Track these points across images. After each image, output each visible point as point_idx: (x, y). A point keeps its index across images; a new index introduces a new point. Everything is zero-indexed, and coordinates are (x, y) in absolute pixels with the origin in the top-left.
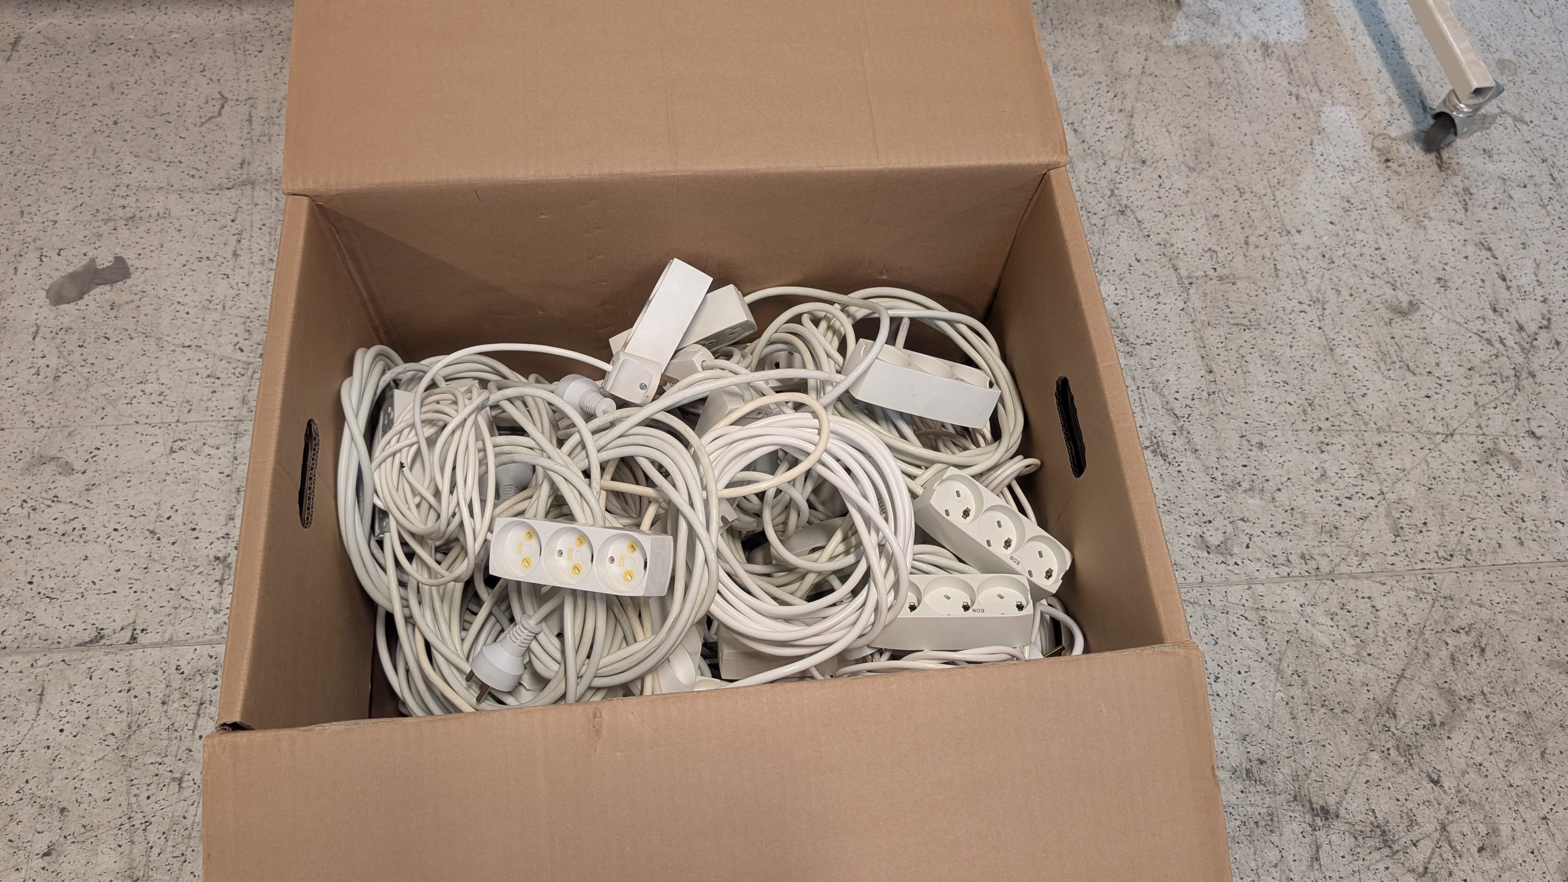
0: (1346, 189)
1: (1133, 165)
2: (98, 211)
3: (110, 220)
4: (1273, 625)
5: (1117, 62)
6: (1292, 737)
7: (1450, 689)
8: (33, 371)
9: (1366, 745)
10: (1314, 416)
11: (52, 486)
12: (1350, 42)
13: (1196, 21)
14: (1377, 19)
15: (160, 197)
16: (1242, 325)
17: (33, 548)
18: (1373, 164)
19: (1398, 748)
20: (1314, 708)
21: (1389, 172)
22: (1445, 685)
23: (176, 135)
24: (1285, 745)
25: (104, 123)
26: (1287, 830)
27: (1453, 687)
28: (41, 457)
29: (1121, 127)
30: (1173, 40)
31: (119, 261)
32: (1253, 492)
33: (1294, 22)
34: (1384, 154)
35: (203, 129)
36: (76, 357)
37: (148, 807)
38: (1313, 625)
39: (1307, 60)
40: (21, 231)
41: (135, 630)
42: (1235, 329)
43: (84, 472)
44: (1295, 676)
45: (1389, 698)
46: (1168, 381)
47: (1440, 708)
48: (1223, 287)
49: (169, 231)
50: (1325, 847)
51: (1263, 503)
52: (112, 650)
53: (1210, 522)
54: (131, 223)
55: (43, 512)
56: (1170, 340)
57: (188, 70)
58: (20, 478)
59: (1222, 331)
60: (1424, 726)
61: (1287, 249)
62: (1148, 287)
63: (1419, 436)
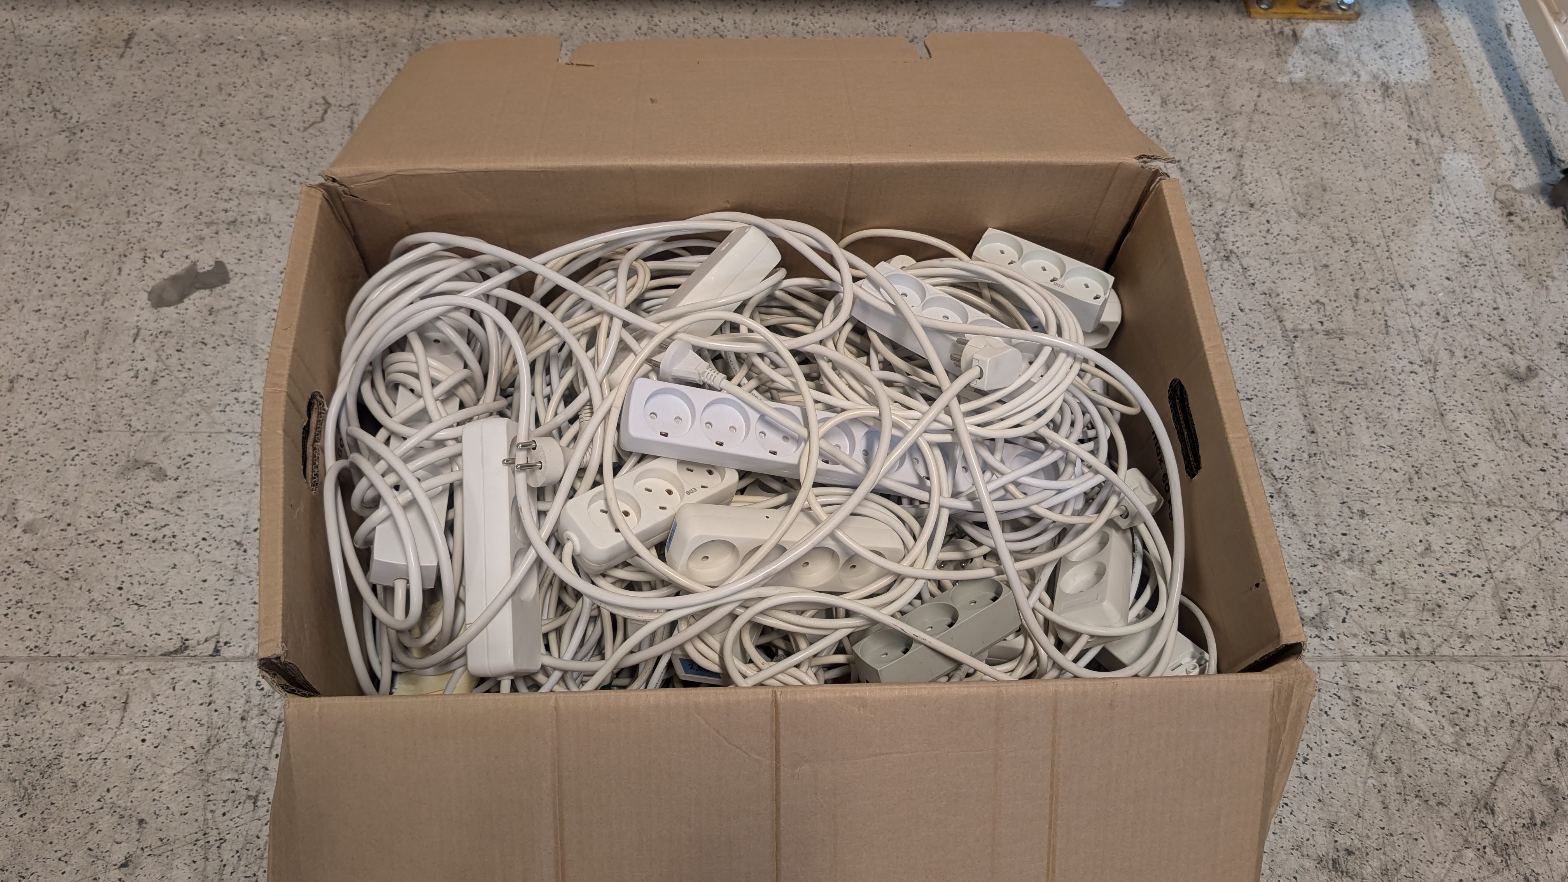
0: (1466, 244)
1: (1240, 209)
2: (201, 213)
3: (212, 223)
4: (1368, 707)
5: (1229, 98)
6: (1383, 828)
8: (132, 373)
9: (1461, 841)
10: (1420, 484)
11: (145, 491)
12: (1476, 86)
13: (1313, 56)
14: (1505, 61)
15: (261, 202)
16: (1348, 383)
17: (124, 554)
18: (1494, 217)
19: (1494, 846)
21: (1511, 226)
22: (1548, 782)
23: (280, 139)
25: (211, 124)
28: (136, 461)
29: (1230, 167)
30: (1288, 77)
31: (220, 265)
32: (1352, 562)
33: (1417, 62)
34: (1507, 207)
35: (306, 134)
36: (173, 361)
37: (224, 824)
39: (1429, 103)
40: (127, 230)
41: (218, 642)
42: (1340, 387)
43: (176, 479)
46: (1267, 439)
48: (1330, 343)
49: (269, 236)
51: (1362, 575)
52: (195, 662)
53: (1305, 592)
54: (232, 227)
55: (135, 517)
56: (1271, 396)
57: (294, 73)
58: (115, 481)
59: (1326, 389)
60: (1524, 825)
61: (1399, 304)
62: (1251, 339)
63: (1532, 512)
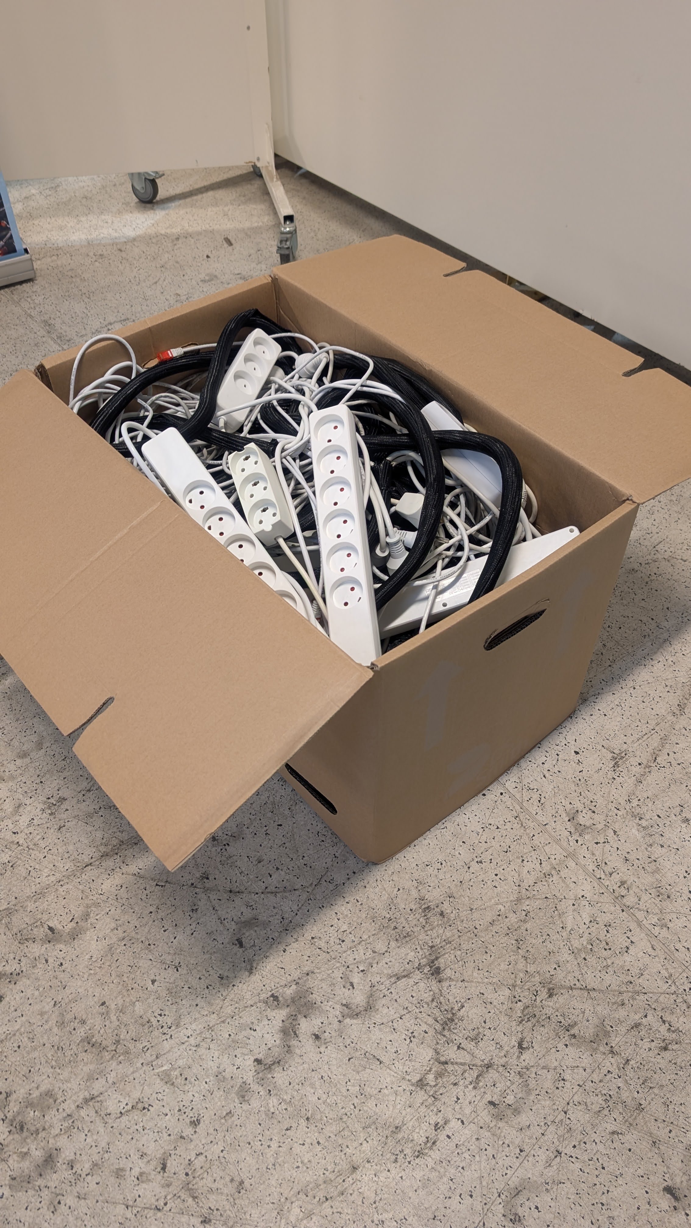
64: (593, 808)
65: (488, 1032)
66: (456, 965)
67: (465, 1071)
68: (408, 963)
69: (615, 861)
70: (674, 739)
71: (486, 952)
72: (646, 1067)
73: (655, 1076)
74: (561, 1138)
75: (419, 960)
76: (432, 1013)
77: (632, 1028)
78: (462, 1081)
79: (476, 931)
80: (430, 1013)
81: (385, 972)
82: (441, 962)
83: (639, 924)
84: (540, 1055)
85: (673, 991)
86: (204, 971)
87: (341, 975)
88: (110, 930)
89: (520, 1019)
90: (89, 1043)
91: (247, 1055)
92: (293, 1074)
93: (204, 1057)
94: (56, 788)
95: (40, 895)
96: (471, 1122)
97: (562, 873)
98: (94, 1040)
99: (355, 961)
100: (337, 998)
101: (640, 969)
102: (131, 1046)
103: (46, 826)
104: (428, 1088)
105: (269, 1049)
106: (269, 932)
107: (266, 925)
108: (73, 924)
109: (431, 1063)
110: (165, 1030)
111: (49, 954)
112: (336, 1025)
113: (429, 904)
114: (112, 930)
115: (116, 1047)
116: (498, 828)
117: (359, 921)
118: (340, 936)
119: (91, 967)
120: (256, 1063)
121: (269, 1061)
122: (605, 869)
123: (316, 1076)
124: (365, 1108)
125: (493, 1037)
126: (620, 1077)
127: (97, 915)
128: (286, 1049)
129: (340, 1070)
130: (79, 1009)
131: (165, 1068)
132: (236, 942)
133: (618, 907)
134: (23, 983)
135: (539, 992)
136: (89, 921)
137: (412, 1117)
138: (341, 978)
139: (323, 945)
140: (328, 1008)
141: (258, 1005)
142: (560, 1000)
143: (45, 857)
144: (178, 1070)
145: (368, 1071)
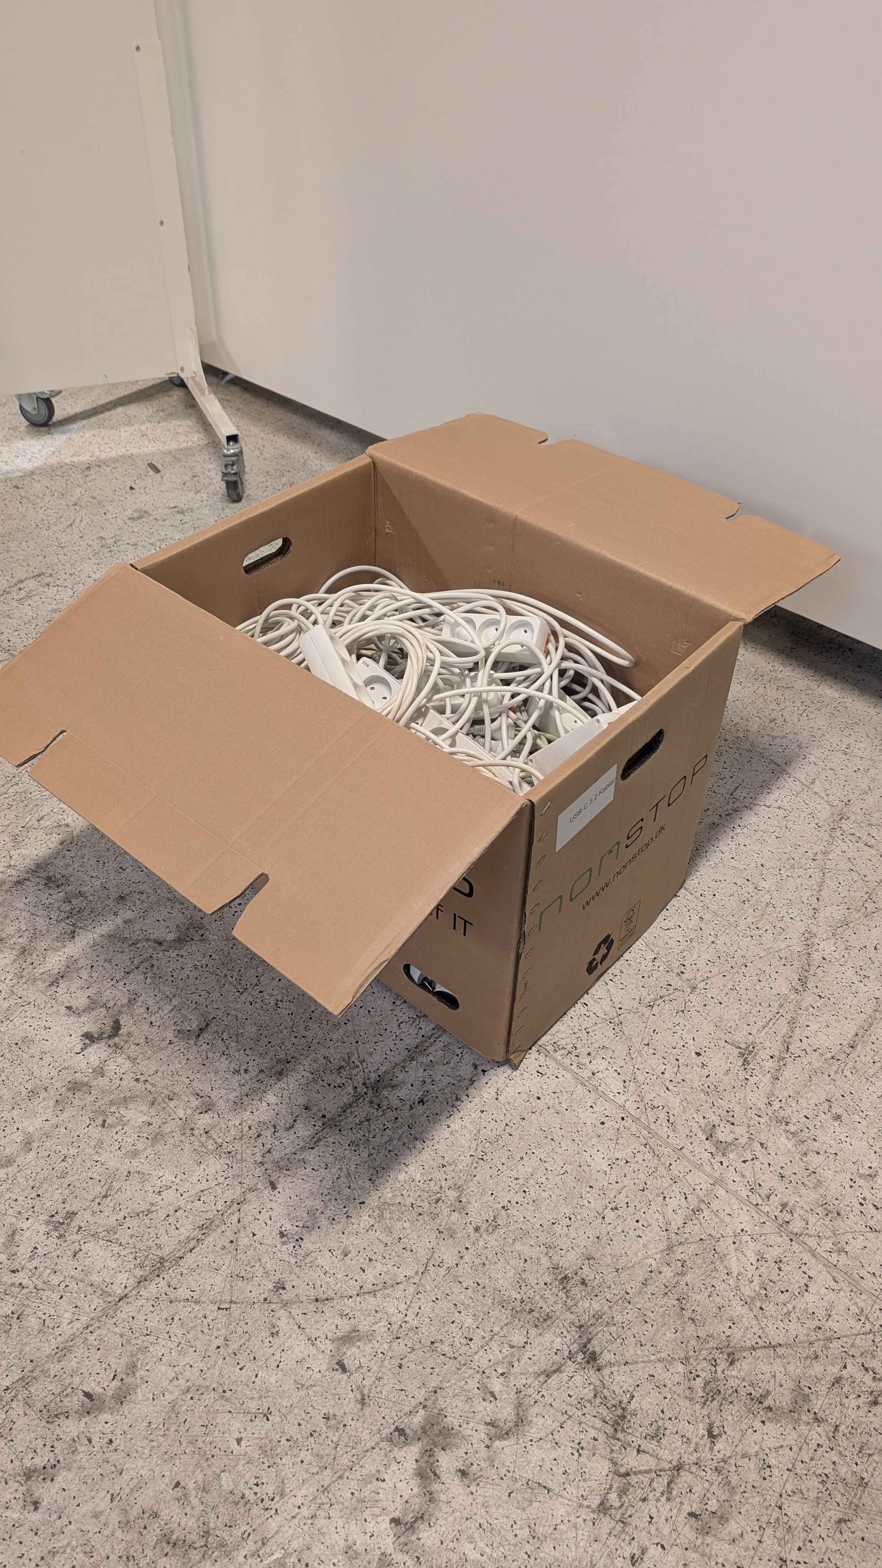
7: (808, 1395)
20: (669, 1294)
24: (615, 1292)
26: (548, 1337)
27: (812, 1397)
38: (736, 1250)
44: (679, 1264)
45: (743, 1349)
47: (782, 1398)
50: (564, 1376)
64: (731, 1119)
65: (668, 1424)
66: (614, 1345)
67: (652, 1481)
68: (556, 1354)
69: (770, 1181)
70: (802, 1021)
71: (646, 1322)
72: (859, 1431)
73: (871, 1439)
74: (782, 1542)
75: (568, 1347)
76: (598, 1412)
77: (833, 1385)
78: (652, 1494)
79: (627, 1297)
80: (595, 1414)
81: (531, 1370)
82: (595, 1346)
83: (813, 1253)
84: (736, 1441)
85: (868, 1330)
86: (303, 1414)
87: (478, 1385)
88: (167, 1382)
89: (703, 1400)
90: (169, 1543)
91: (380, 1515)
92: (443, 1529)
93: (324, 1530)
94: (60, 1200)
95: (63, 1351)
96: (673, 1544)
97: (712, 1205)
98: (174, 1537)
99: (491, 1364)
100: (478, 1417)
101: (826, 1310)
102: (225, 1535)
103: (55, 1254)
104: (613, 1512)
105: (407, 1502)
106: (376, 1345)
107: (370, 1336)
108: (116, 1383)
109: (610, 1477)
110: (267, 1503)
111: (92, 1430)
112: (483, 1453)
113: (566, 1273)
114: (171, 1381)
115: (207, 1541)
116: (627, 1162)
117: (486, 1309)
118: (466, 1334)
119: (152, 1437)
120: (393, 1525)
121: (409, 1518)
122: (760, 1191)
123: (472, 1525)
124: (542, 1555)
125: (676, 1429)
126: (832, 1450)
127: (147, 1364)
128: (428, 1497)
129: (501, 1510)
130: (145, 1499)
131: (277, 1555)
132: (337, 1367)
133: (785, 1237)
134: (63, 1477)
135: (718, 1361)
136: (137, 1375)
137: (601, 1554)
138: (478, 1388)
139: (447, 1349)
140: (469, 1432)
141: (381, 1446)
142: (744, 1366)
143: (62, 1297)
144: (294, 1555)
145: (536, 1505)
